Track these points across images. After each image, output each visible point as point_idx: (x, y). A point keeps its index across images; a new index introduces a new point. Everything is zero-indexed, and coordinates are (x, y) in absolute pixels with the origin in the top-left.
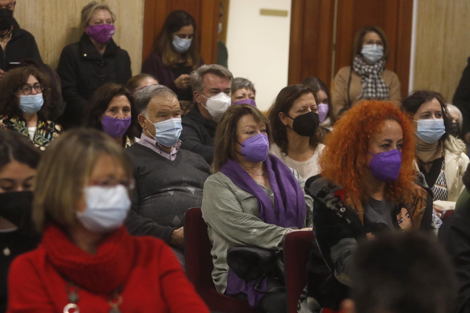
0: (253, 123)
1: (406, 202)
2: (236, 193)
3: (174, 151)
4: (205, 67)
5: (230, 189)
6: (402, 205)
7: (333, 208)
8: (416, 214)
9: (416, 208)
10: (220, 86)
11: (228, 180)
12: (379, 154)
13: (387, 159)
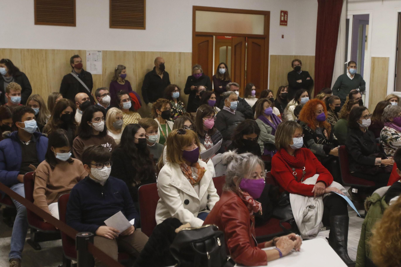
0: (268, 104)
1: (326, 128)
2: (265, 126)
3: (235, 111)
4: (231, 83)
5: (263, 124)
6: (324, 129)
7: (308, 130)
8: (329, 131)
9: (328, 129)
10: (236, 89)
11: (262, 122)
12: (319, 115)
13: (321, 116)
